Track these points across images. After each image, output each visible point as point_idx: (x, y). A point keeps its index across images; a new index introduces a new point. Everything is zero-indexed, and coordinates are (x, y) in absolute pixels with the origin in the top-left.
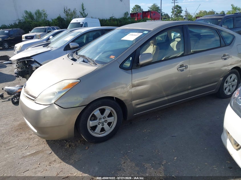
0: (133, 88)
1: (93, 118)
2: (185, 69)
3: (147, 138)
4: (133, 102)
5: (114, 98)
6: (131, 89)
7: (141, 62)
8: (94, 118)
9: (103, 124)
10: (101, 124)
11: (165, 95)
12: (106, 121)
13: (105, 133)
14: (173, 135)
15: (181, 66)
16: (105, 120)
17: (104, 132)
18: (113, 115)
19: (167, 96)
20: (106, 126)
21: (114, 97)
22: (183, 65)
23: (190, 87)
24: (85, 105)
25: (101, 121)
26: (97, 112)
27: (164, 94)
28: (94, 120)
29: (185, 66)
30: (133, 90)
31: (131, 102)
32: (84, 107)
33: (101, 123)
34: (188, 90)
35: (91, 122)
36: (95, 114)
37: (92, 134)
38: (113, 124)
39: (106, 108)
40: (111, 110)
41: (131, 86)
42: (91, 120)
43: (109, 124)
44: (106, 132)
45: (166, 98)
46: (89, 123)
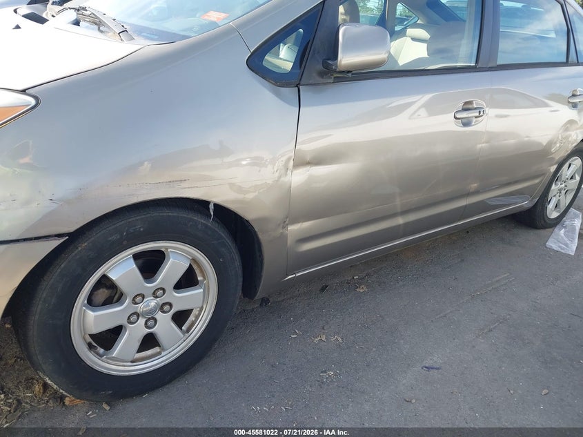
0: (295, 172)
1: (103, 294)
2: (474, 120)
3: (335, 374)
4: (290, 228)
5: (211, 207)
6: (289, 172)
7: (346, 59)
8: (109, 293)
9: (151, 320)
10: (142, 321)
11: (399, 210)
12: (166, 308)
13: (159, 353)
14: (428, 363)
15: (465, 107)
16: (160, 301)
17: (157, 349)
18: (200, 278)
19: (404, 212)
20: (164, 326)
21: (208, 203)
22: (471, 103)
23: (474, 186)
24: (59, 236)
25: (141, 308)
26: (122, 269)
27: (398, 203)
28: (108, 302)
29: (475, 109)
30: (298, 178)
31: (283, 227)
32: (55, 243)
33: (143, 314)
34: (469, 194)
35: (91, 314)
36: (113, 276)
37: (97, 368)
38: (197, 317)
39: (167, 248)
40: (194, 260)
41: (291, 163)
42: (91, 302)
43: (180, 318)
44: (164, 350)
45: (400, 221)
46: (83, 316)
